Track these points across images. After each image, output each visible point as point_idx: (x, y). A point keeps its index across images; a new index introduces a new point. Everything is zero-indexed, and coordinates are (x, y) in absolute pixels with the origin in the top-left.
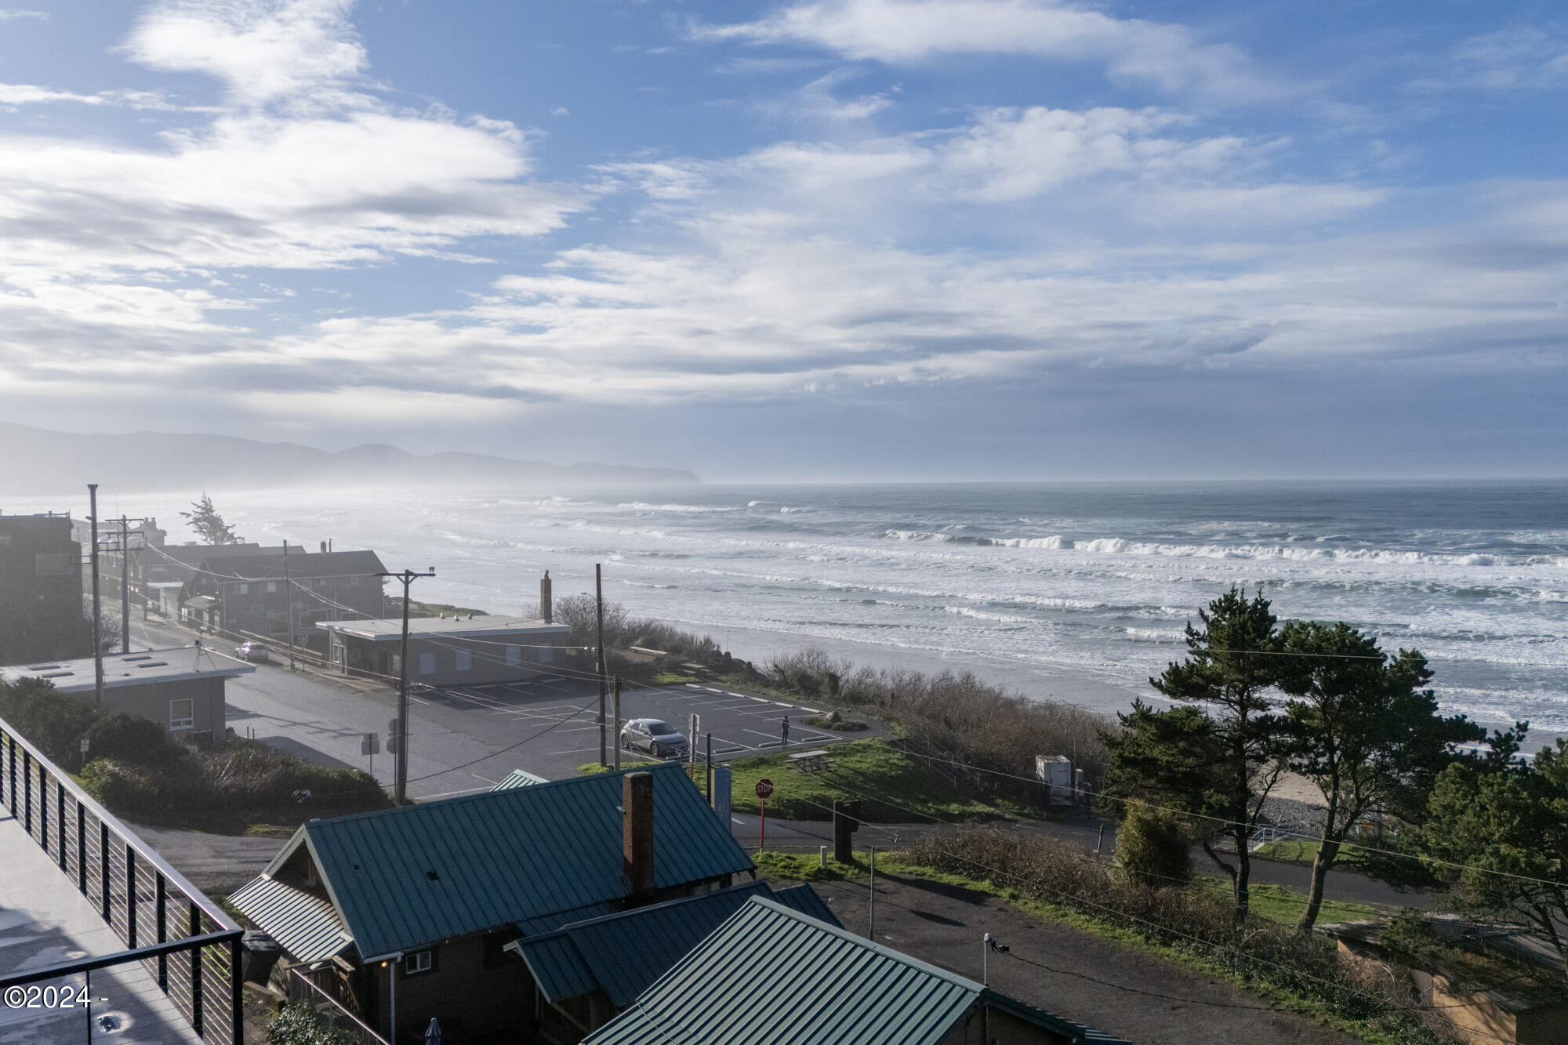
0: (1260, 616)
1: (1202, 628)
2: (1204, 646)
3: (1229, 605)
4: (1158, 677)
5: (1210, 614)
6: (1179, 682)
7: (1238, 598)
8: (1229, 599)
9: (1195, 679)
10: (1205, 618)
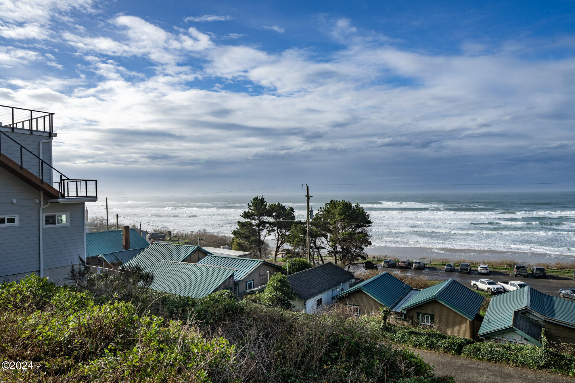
0: (262, 201)
1: (251, 204)
2: (252, 208)
3: (256, 199)
4: (242, 214)
5: (253, 201)
6: (246, 215)
7: (258, 198)
8: (257, 198)
9: (249, 214)
10: (252, 202)
